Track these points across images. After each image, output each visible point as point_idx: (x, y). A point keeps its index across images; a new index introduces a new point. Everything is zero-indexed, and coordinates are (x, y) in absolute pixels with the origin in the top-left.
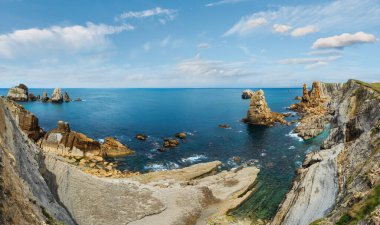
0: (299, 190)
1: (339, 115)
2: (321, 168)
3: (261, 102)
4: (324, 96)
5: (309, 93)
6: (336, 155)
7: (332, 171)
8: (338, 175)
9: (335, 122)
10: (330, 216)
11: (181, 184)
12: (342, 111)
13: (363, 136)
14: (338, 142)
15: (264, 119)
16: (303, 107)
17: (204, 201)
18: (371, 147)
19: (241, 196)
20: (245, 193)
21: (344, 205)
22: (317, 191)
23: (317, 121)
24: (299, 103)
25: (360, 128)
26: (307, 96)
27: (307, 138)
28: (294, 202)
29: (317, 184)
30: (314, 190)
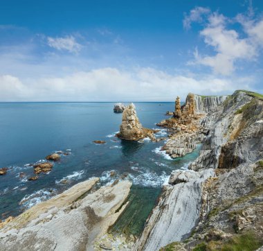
0: (163, 207)
1: (213, 136)
2: (186, 189)
3: (133, 117)
4: (200, 112)
5: (182, 107)
6: (203, 180)
7: (196, 195)
8: (202, 201)
9: (208, 143)
10: (186, 242)
11: (65, 211)
12: (219, 131)
13: (242, 167)
14: (207, 166)
15: (136, 134)
16: (173, 123)
17: (89, 223)
18: (251, 183)
19: (117, 211)
20: (120, 208)
21: (202, 236)
22: (179, 212)
23: (187, 140)
24: (170, 119)
25: (241, 156)
26: (179, 111)
27: (174, 156)
28: (158, 218)
29: (179, 205)
30: (176, 210)
